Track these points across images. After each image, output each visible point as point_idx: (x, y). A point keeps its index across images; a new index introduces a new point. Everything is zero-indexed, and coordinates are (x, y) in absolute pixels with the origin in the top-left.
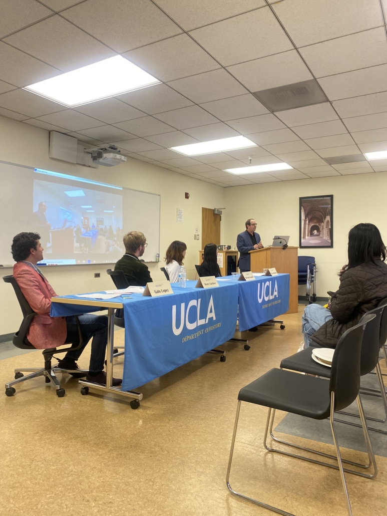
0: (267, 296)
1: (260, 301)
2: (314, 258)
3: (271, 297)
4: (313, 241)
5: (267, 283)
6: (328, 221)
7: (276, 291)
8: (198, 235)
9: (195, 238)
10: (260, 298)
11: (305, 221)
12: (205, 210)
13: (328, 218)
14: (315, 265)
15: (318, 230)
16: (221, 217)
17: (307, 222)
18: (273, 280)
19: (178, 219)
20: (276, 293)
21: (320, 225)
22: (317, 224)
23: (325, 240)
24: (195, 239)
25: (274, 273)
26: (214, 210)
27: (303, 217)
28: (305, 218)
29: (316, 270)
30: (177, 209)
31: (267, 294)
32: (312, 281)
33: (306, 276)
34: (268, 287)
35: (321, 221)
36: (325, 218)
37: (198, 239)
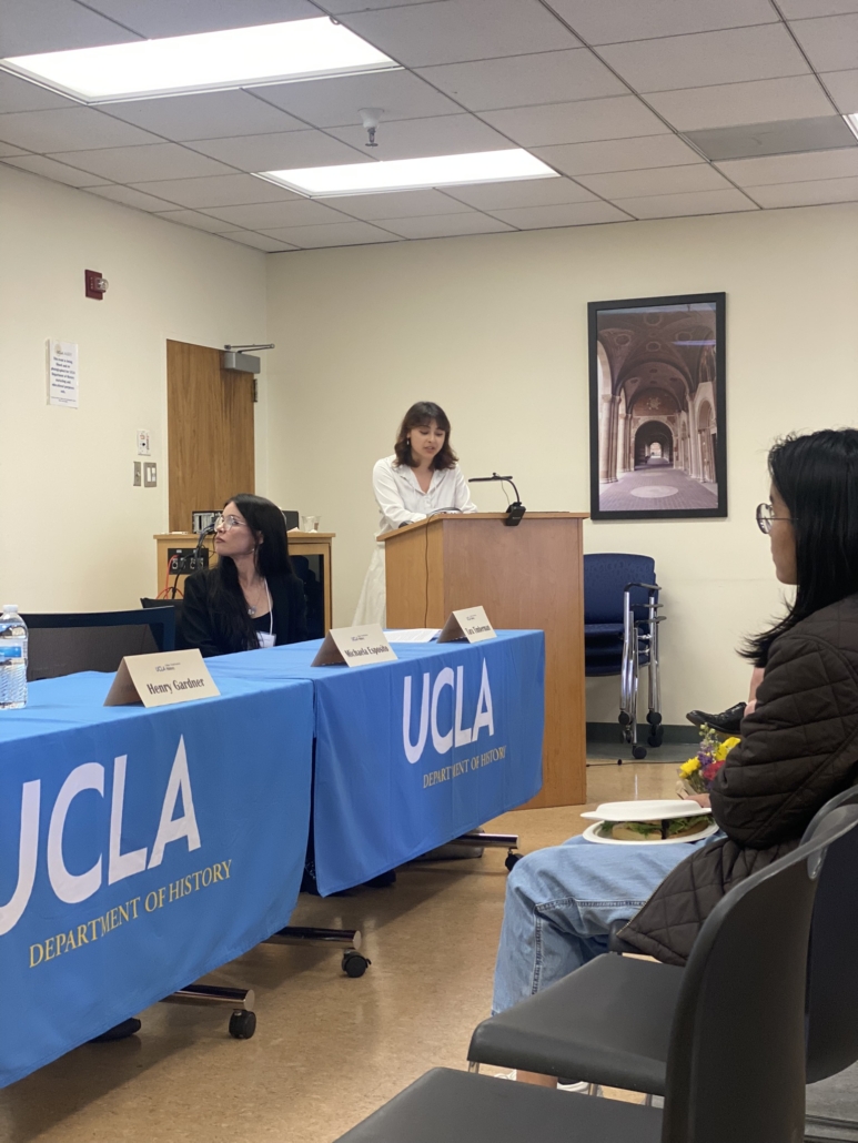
0: (443, 733)
1: (413, 754)
2: (649, 562)
3: (463, 738)
4: (648, 489)
5: (446, 676)
6: (705, 405)
7: (484, 709)
8: (154, 465)
9: (137, 477)
10: (414, 742)
11: (613, 402)
12: (179, 353)
13: (706, 391)
14: (654, 592)
15: (667, 445)
16: (254, 383)
17: (622, 409)
18: (471, 660)
19: (56, 391)
20: (485, 719)
21: (673, 421)
22: (663, 419)
23: (695, 481)
24: (137, 483)
25: (479, 630)
26: (222, 355)
27: (604, 389)
28: (614, 392)
29: (660, 612)
30: (48, 343)
31: (445, 725)
32: (644, 660)
33: (617, 639)
34: (448, 692)
35: (677, 404)
36: (693, 391)
37: (153, 484)
